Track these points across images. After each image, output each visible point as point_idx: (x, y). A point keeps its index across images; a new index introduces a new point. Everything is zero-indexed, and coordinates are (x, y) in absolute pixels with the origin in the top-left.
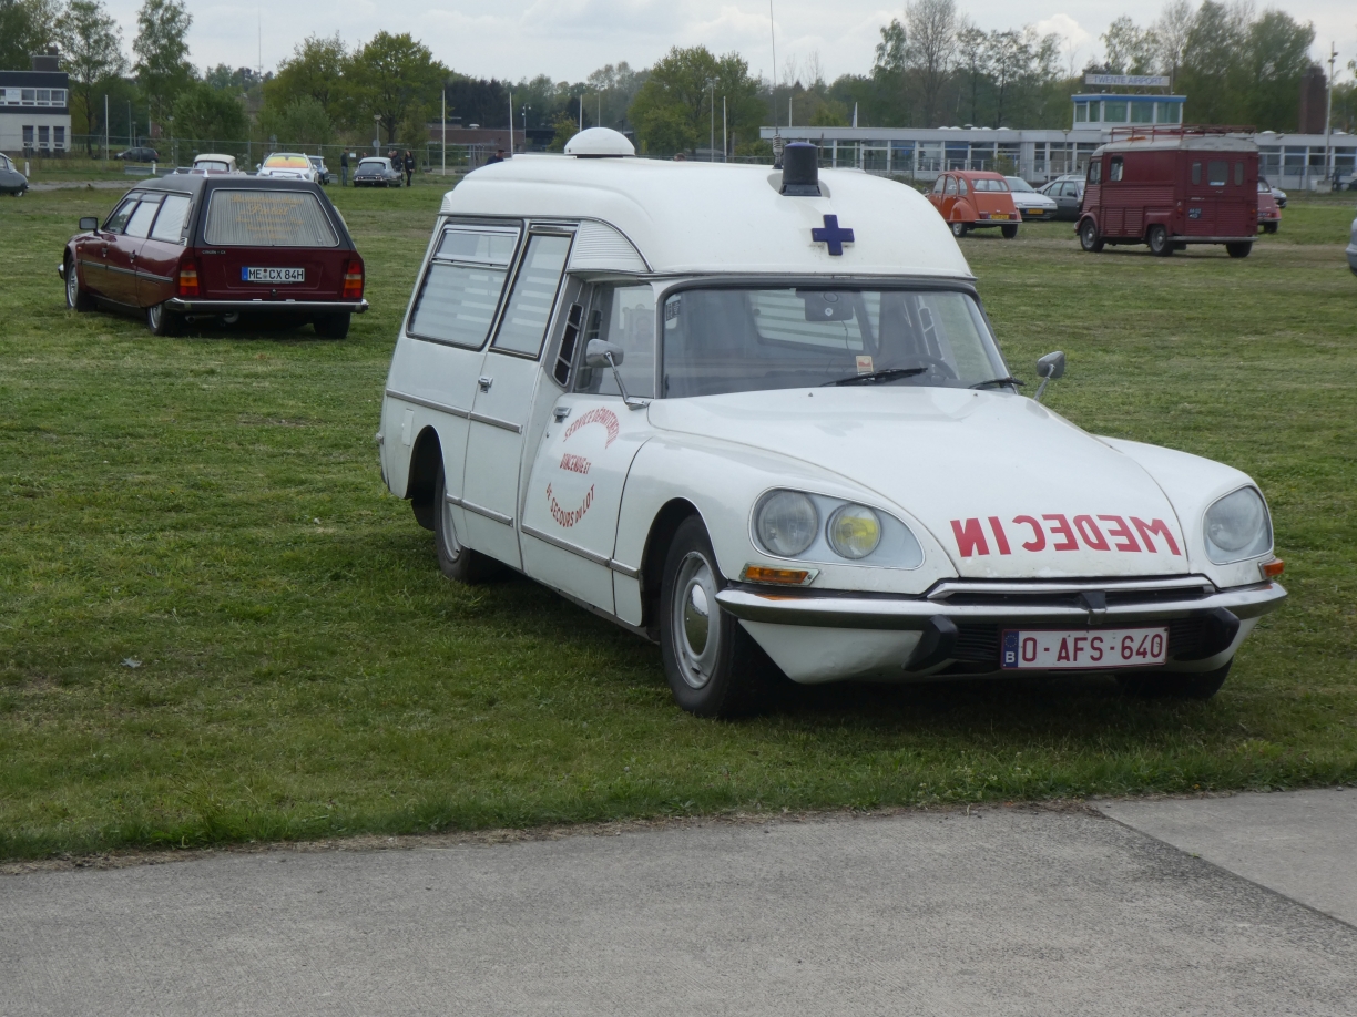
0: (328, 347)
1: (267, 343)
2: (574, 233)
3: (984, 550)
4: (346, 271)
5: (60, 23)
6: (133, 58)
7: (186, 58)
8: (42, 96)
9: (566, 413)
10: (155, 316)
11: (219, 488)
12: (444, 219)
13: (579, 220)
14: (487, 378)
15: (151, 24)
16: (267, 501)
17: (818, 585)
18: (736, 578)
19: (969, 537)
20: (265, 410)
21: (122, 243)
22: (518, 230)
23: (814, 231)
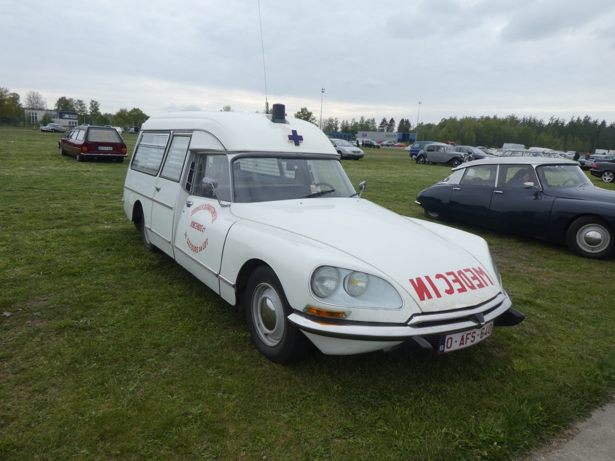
0: (118, 165)
1: (104, 164)
2: (192, 135)
3: (430, 297)
4: (122, 148)
5: (75, 104)
6: (89, 110)
7: (99, 111)
8: (72, 116)
9: (191, 203)
10: (78, 157)
11: (78, 209)
12: (142, 131)
13: (193, 130)
14: (158, 186)
15: (92, 105)
16: (92, 214)
17: (350, 318)
18: (301, 310)
19: (421, 289)
20: (99, 182)
21: (71, 141)
22: (169, 134)
23: (289, 136)
